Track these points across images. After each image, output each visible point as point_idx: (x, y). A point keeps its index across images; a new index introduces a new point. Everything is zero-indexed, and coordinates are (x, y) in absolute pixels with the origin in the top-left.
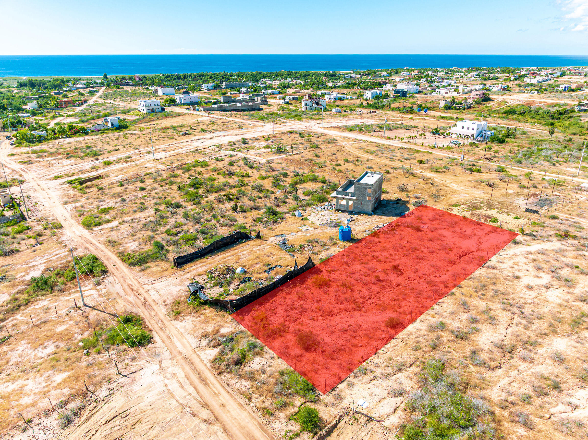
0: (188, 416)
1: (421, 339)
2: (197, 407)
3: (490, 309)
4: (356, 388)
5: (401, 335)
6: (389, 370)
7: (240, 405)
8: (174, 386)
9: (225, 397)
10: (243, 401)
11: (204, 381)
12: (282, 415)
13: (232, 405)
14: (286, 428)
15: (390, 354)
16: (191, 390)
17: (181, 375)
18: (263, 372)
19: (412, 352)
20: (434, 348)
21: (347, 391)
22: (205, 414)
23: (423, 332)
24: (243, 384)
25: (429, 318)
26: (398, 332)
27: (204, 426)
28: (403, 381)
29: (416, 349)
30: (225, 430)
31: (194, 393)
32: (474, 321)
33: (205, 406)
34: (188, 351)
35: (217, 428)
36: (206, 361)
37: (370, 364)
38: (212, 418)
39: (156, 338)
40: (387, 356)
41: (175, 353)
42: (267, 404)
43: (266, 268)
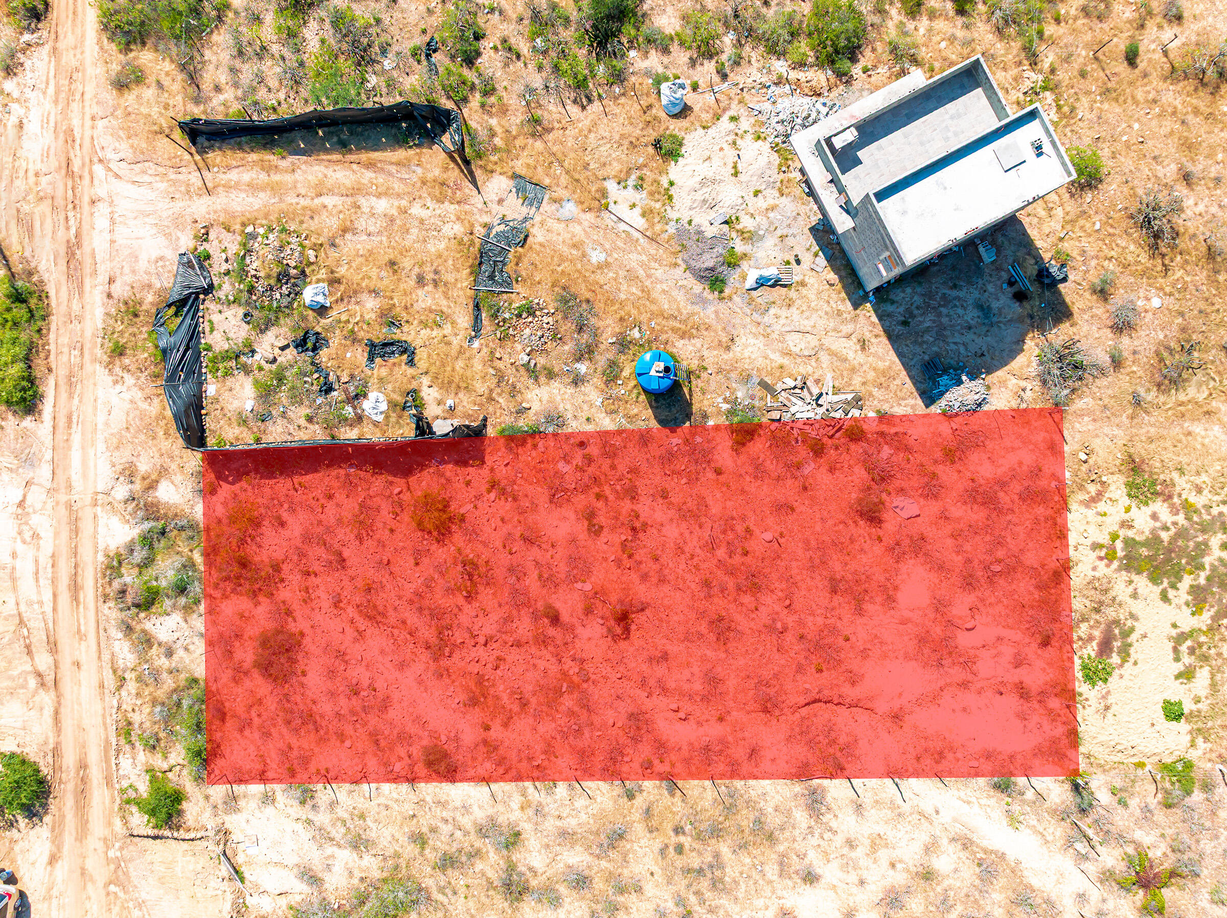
0: (19, 647)
1: (446, 829)
2: (39, 638)
3: (639, 890)
4: (269, 810)
5: (430, 790)
6: (338, 832)
7: (102, 686)
8: (25, 567)
9: (86, 652)
10: (110, 681)
11: (75, 587)
12: (142, 756)
13: (89, 677)
14: (133, 778)
15: (372, 807)
16: (47, 596)
17: (47, 546)
18: (170, 653)
19: (403, 840)
20: (448, 862)
21: (253, 804)
22: (43, 661)
23: (466, 822)
24: (125, 652)
25: (516, 801)
26: (428, 779)
27: (32, 682)
28: (338, 868)
29: (419, 839)
30: (57, 712)
31: (48, 608)
32: (581, 882)
33: (53, 646)
34: (82, 492)
35: (47, 699)
36: (101, 546)
37: (323, 793)
38: (49, 679)
39: (47, 407)
40: (362, 804)
41: (61, 477)
42: (136, 718)
43: (381, 334)
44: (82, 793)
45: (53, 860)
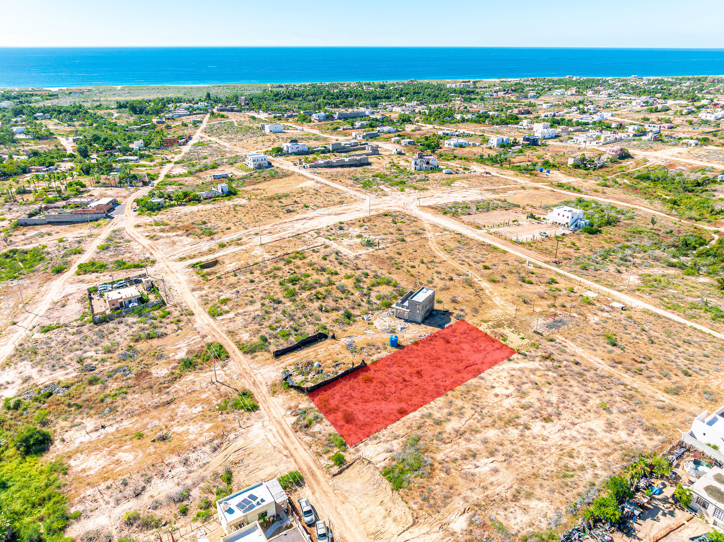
0: (277, 452)
1: (414, 422)
2: (282, 448)
3: (464, 408)
4: (368, 447)
5: (404, 419)
6: (389, 439)
7: (305, 449)
8: (270, 436)
9: (297, 444)
10: (307, 447)
11: (287, 435)
12: (326, 456)
13: (301, 449)
14: (326, 463)
15: (393, 429)
16: (280, 439)
17: (274, 431)
18: (320, 433)
19: (406, 430)
20: (419, 428)
21: (363, 448)
22: (286, 452)
23: (417, 418)
24: (308, 439)
25: (425, 409)
26: (402, 417)
27: (285, 458)
28: (395, 445)
29: (408, 428)
30: (295, 461)
31: (281, 441)
32: (450, 414)
33: (286, 448)
34: (279, 417)
35: (291, 459)
36: (289, 424)
37: (379, 434)
38: (289, 455)
39: (261, 407)
40: (390, 431)
41: (272, 417)
42: (319, 450)
43: (334, 364)
44: (313, 474)
45: (313, 493)
